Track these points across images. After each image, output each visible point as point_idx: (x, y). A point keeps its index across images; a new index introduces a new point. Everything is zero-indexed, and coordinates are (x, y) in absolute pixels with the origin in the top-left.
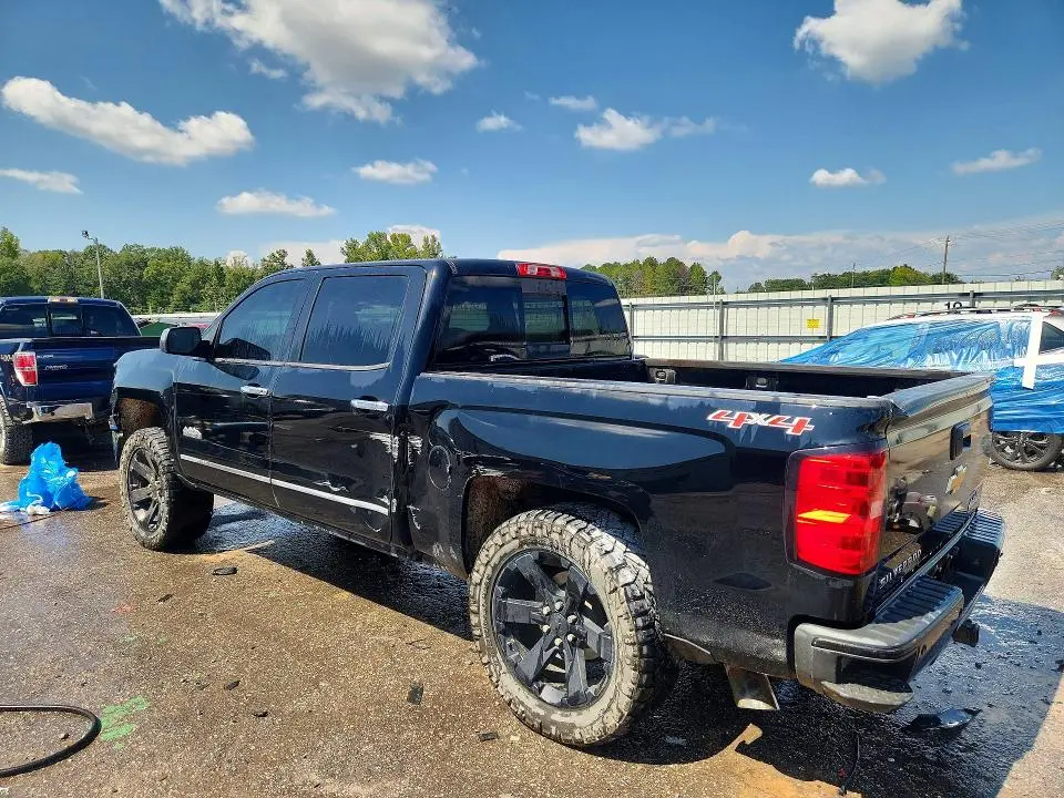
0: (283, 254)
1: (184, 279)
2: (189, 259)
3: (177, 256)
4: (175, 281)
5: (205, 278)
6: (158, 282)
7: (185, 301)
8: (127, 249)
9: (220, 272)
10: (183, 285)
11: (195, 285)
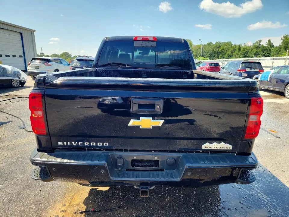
0: (260, 41)
1: (229, 50)
2: (232, 45)
3: (229, 44)
4: (227, 51)
5: (235, 50)
6: (223, 52)
7: (228, 57)
8: (217, 43)
9: (240, 48)
10: (229, 52)
11: (232, 52)
